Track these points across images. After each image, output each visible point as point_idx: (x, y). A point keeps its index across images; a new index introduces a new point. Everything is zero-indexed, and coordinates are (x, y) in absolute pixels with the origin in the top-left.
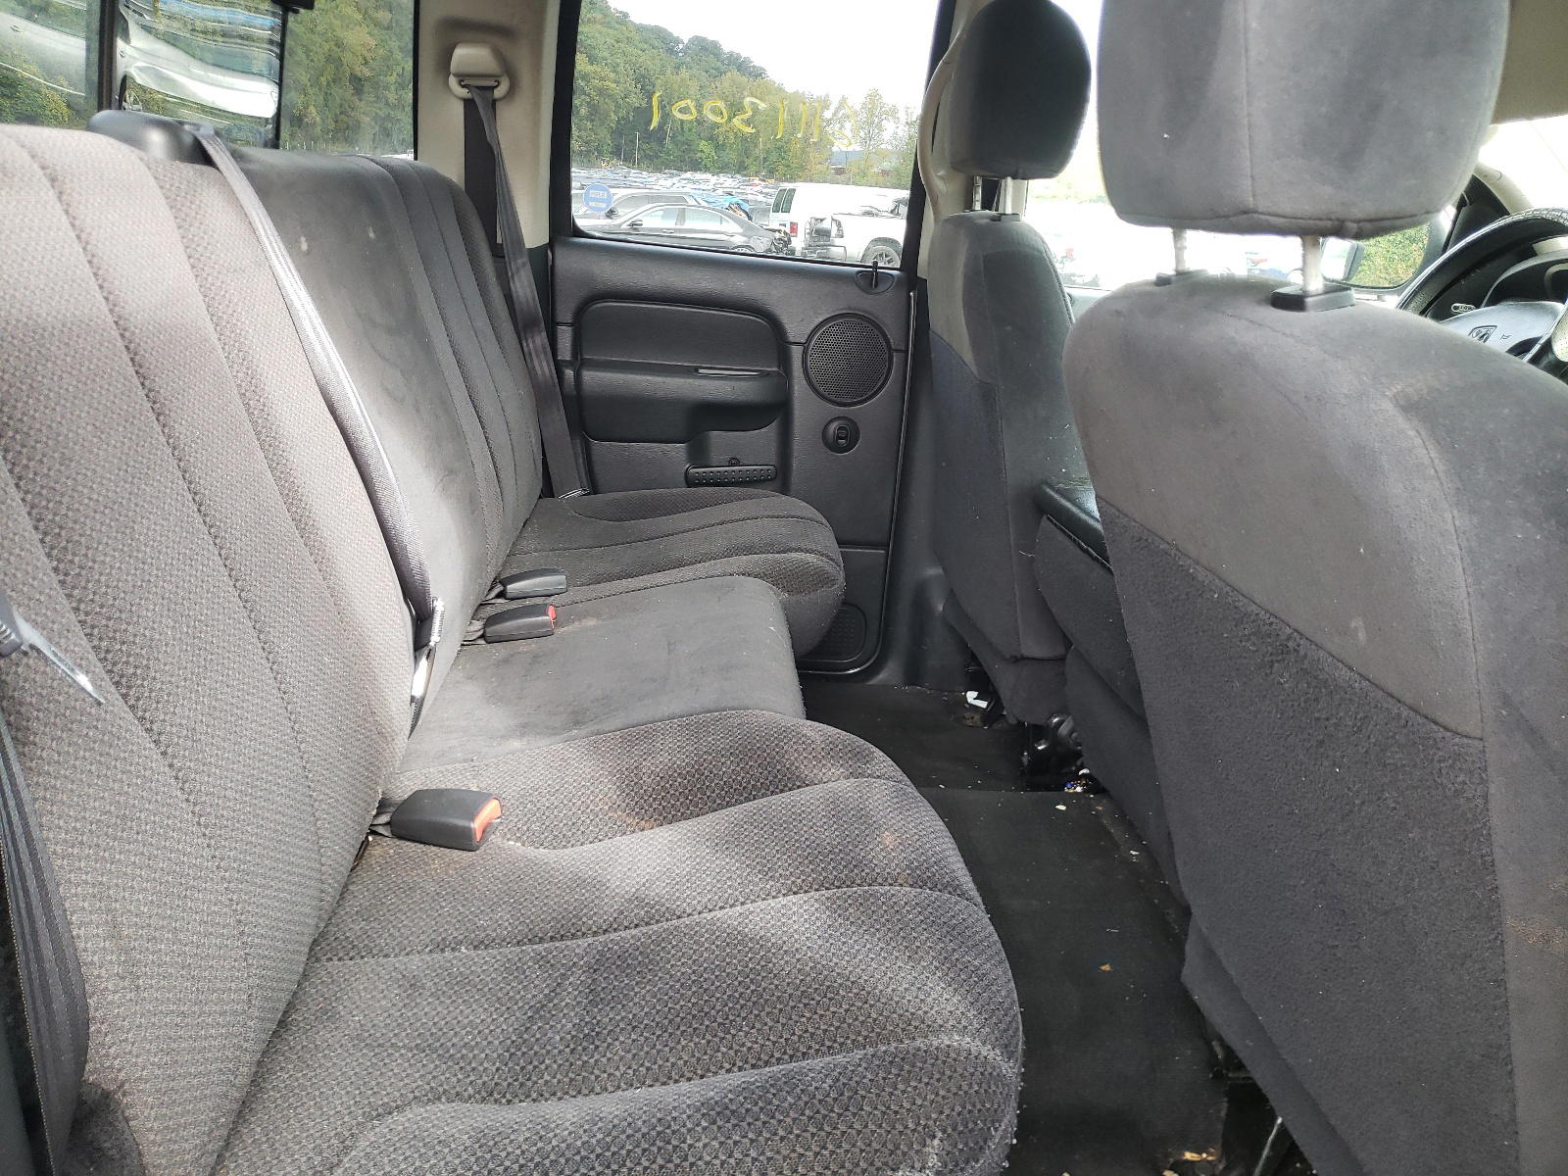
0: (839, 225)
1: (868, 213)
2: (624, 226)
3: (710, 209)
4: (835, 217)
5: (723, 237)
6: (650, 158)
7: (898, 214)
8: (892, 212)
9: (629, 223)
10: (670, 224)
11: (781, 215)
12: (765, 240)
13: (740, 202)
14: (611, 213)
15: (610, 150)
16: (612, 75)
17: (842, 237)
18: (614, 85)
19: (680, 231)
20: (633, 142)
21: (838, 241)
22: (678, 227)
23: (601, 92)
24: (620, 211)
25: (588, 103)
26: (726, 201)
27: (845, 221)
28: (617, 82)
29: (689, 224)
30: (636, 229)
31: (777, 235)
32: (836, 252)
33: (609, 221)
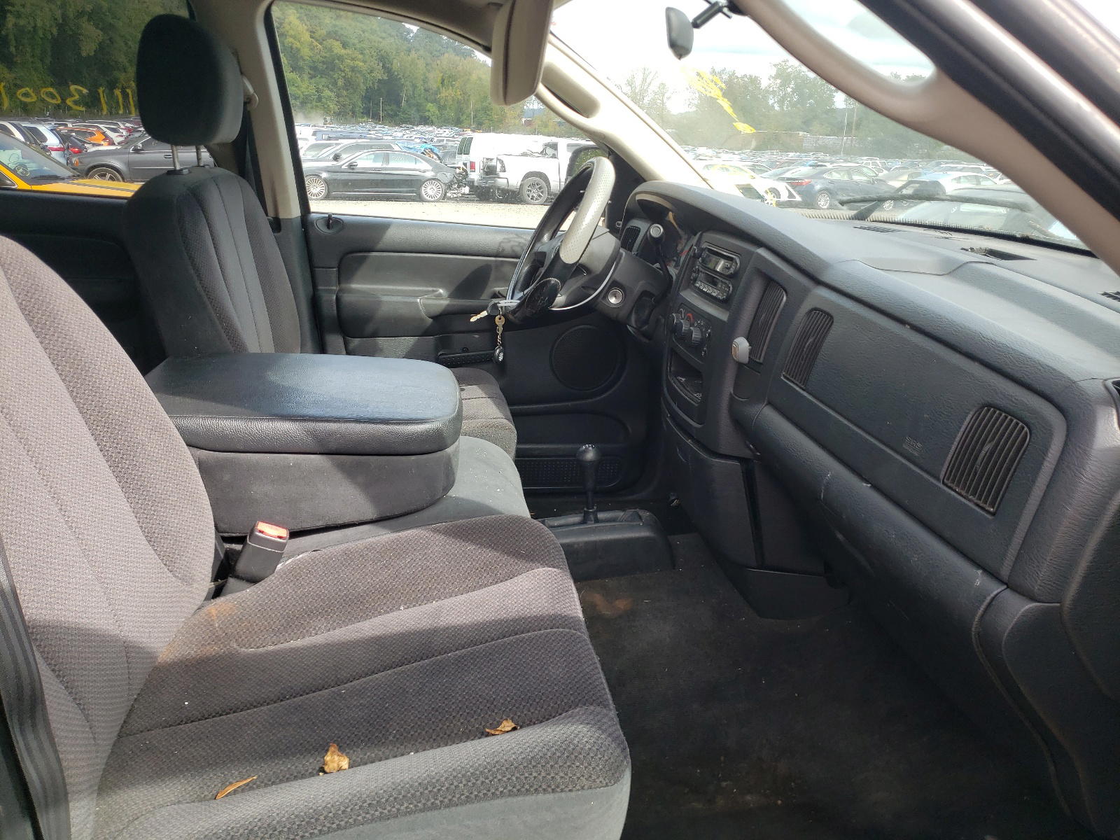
0: (502, 162)
1: (524, 155)
2: (343, 167)
3: (409, 153)
4: (499, 157)
5: (418, 173)
6: (389, 115)
7: (546, 154)
8: (542, 152)
9: (347, 164)
10: (379, 165)
11: (464, 157)
12: (448, 174)
13: (432, 147)
14: (336, 158)
15: (362, 111)
16: (360, 56)
17: (505, 171)
18: (361, 64)
19: (386, 169)
20: (378, 104)
21: (502, 175)
22: (385, 166)
23: (353, 69)
24: (344, 156)
25: (344, 77)
26: (422, 147)
27: (505, 159)
28: (365, 62)
29: (392, 164)
30: (353, 169)
31: (458, 171)
32: (501, 182)
33: (335, 163)
